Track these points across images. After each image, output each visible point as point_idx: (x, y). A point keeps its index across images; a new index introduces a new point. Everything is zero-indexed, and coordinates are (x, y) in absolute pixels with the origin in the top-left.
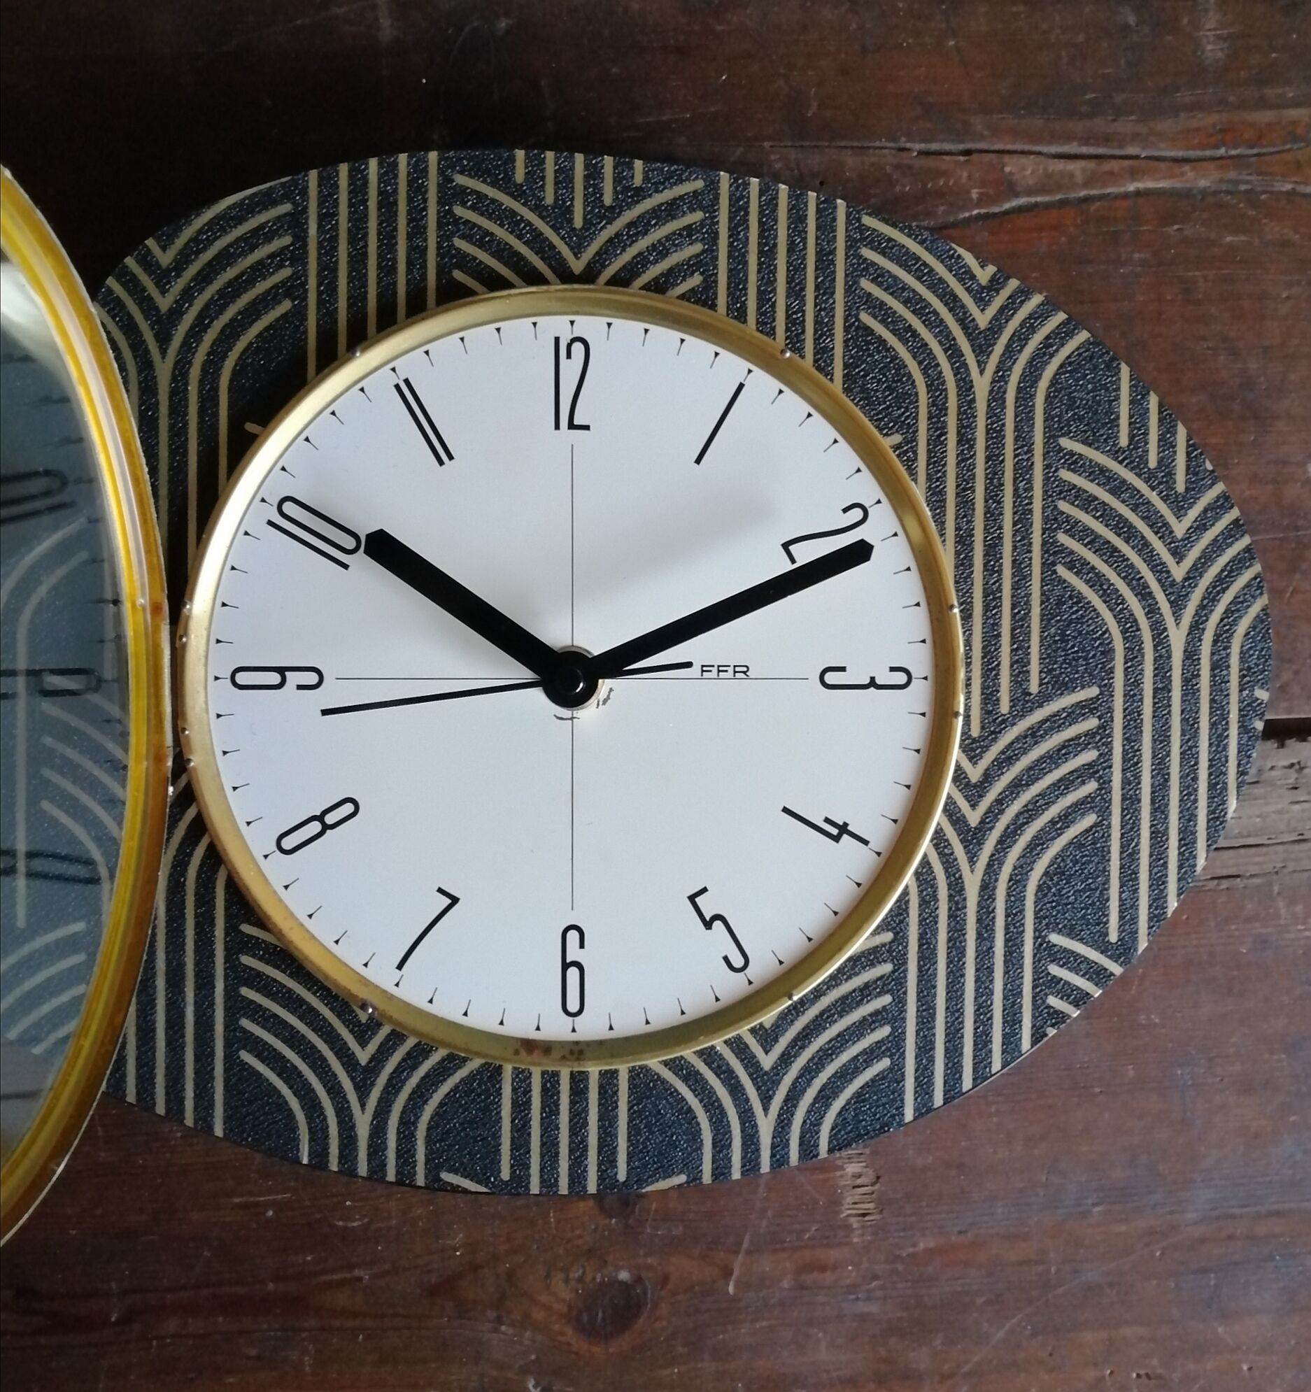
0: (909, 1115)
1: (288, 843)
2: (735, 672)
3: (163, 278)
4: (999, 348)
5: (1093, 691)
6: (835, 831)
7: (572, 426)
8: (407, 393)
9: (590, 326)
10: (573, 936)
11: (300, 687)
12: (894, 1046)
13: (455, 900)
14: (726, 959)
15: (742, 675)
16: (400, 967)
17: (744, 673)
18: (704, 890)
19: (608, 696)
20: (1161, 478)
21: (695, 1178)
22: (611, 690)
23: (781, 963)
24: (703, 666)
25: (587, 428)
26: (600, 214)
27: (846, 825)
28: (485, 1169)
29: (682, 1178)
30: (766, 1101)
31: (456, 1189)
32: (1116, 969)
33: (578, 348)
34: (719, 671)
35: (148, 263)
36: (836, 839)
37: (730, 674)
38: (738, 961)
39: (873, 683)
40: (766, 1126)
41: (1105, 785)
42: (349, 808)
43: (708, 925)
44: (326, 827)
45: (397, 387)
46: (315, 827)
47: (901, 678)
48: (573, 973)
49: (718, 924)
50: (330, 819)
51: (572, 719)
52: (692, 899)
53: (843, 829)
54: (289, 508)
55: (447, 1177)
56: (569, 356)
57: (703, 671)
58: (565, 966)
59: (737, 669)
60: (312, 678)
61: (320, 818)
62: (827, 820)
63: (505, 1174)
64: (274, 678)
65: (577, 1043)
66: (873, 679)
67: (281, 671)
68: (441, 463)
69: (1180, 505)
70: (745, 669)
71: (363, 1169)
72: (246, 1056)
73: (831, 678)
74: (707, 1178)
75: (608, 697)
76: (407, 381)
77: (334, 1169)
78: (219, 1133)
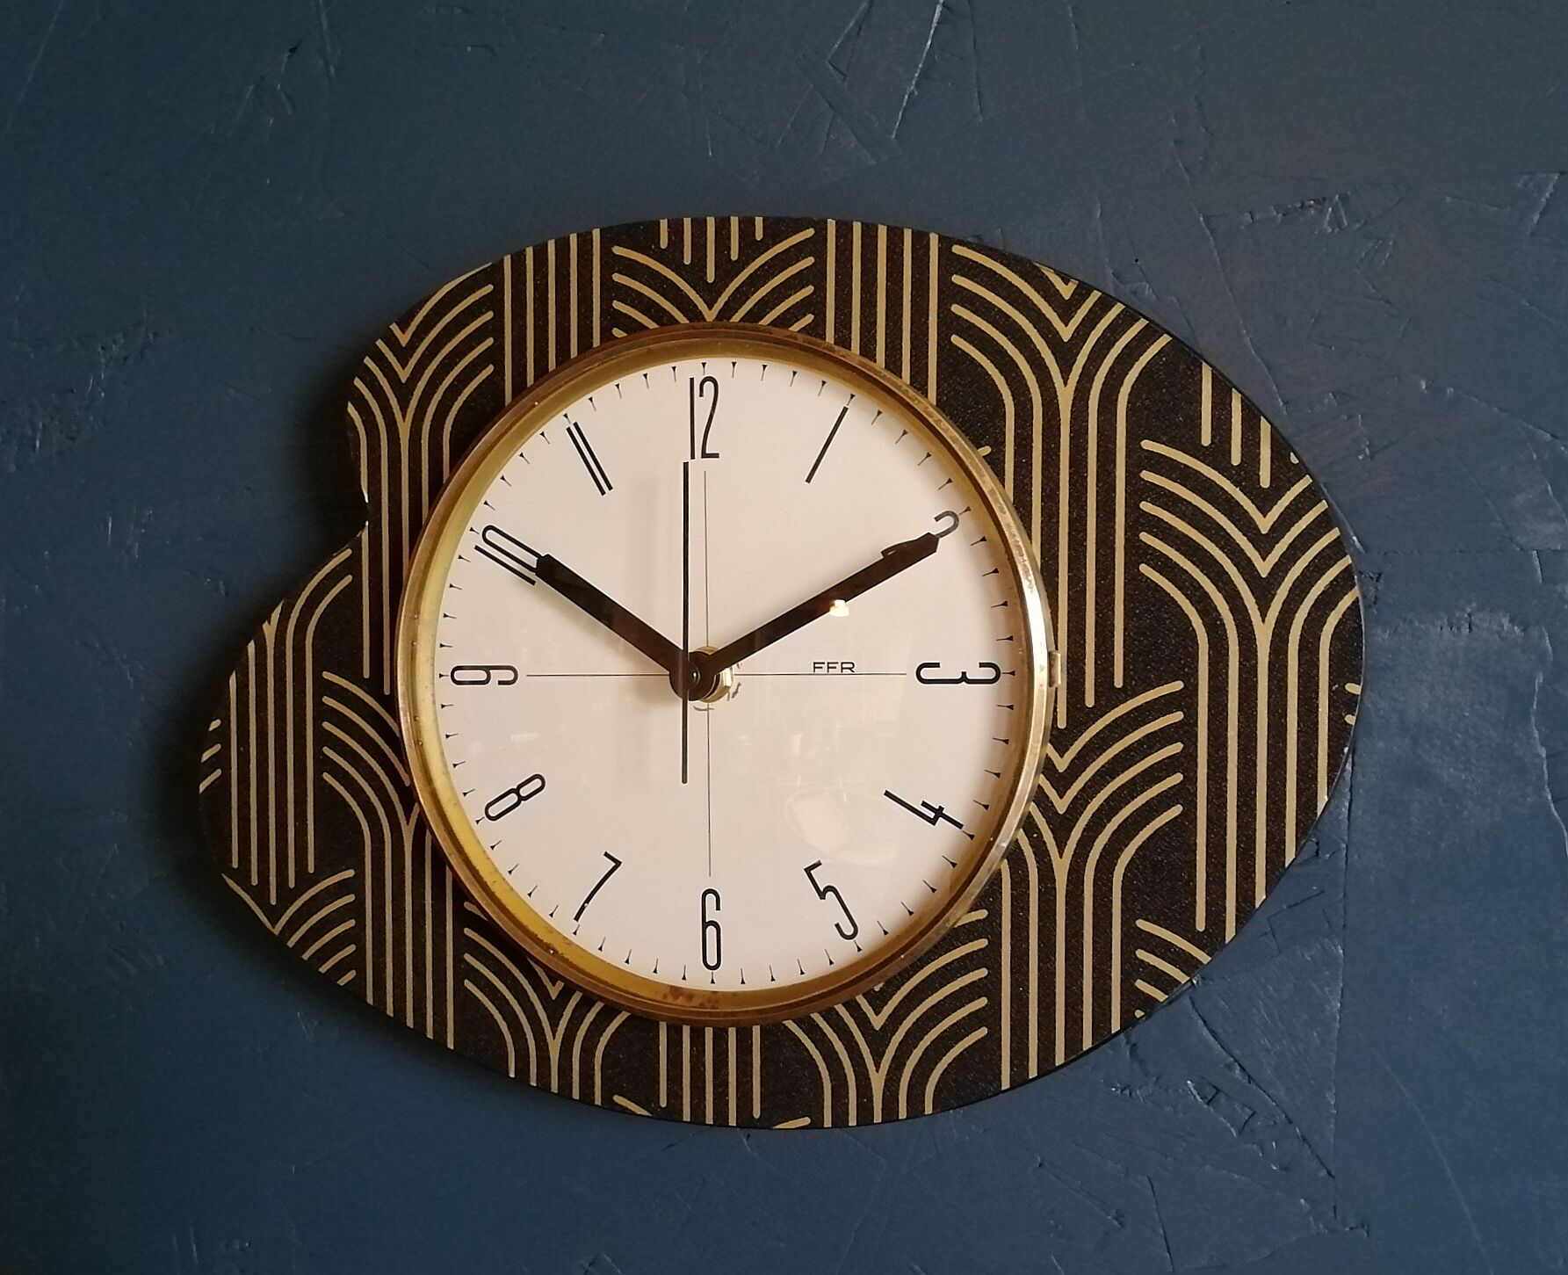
0: (1006, 1084)
1: (493, 811)
2: (842, 668)
3: (403, 355)
4: (1081, 359)
5: (1178, 686)
6: (932, 815)
7: (704, 455)
8: (576, 435)
9: (718, 366)
10: (710, 898)
11: (501, 683)
12: (990, 1017)
13: (618, 863)
14: (837, 926)
15: (849, 672)
16: (577, 918)
17: (850, 669)
18: (819, 864)
19: (737, 689)
20: (1245, 476)
21: (817, 1124)
22: (739, 685)
23: (886, 933)
24: (815, 663)
25: (716, 456)
26: (727, 270)
27: (941, 809)
28: (646, 1096)
29: (806, 1121)
30: (878, 1057)
31: (625, 1110)
32: (1204, 958)
33: (709, 386)
34: (828, 668)
35: (392, 342)
36: (933, 821)
37: (838, 670)
38: (849, 931)
39: (964, 678)
40: (878, 1081)
41: (1191, 779)
42: (537, 783)
43: (822, 895)
44: (521, 799)
45: (569, 430)
46: (513, 798)
47: (989, 673)
48: (711, 930)
49: (830, 894)
50: (524, 792)
51: (708, 710)
52: (808, 870)
53: (939, 812)
54: (491, 535)
55: (617, 1099)
56: (701, 395)
57: (815, 668)
58: (705, 925)
59: (844, 666)
60: (509, 675)
61: (516, 791)
62: (924, 804)
63: (663, 1104)
64: (482, 675)
65: (715, 992)
66: (964, 674)
67: (487, 669)
68: (603, 493)
69: (1264, 501)
70: (851, 666)
71: (555, 1088)
72: (469, 984)
73: (925, 673)
74: (828, 1123)
75: (736, 692)
76: (576, 425)
77: (534, 1084)
78: (451, 1046)
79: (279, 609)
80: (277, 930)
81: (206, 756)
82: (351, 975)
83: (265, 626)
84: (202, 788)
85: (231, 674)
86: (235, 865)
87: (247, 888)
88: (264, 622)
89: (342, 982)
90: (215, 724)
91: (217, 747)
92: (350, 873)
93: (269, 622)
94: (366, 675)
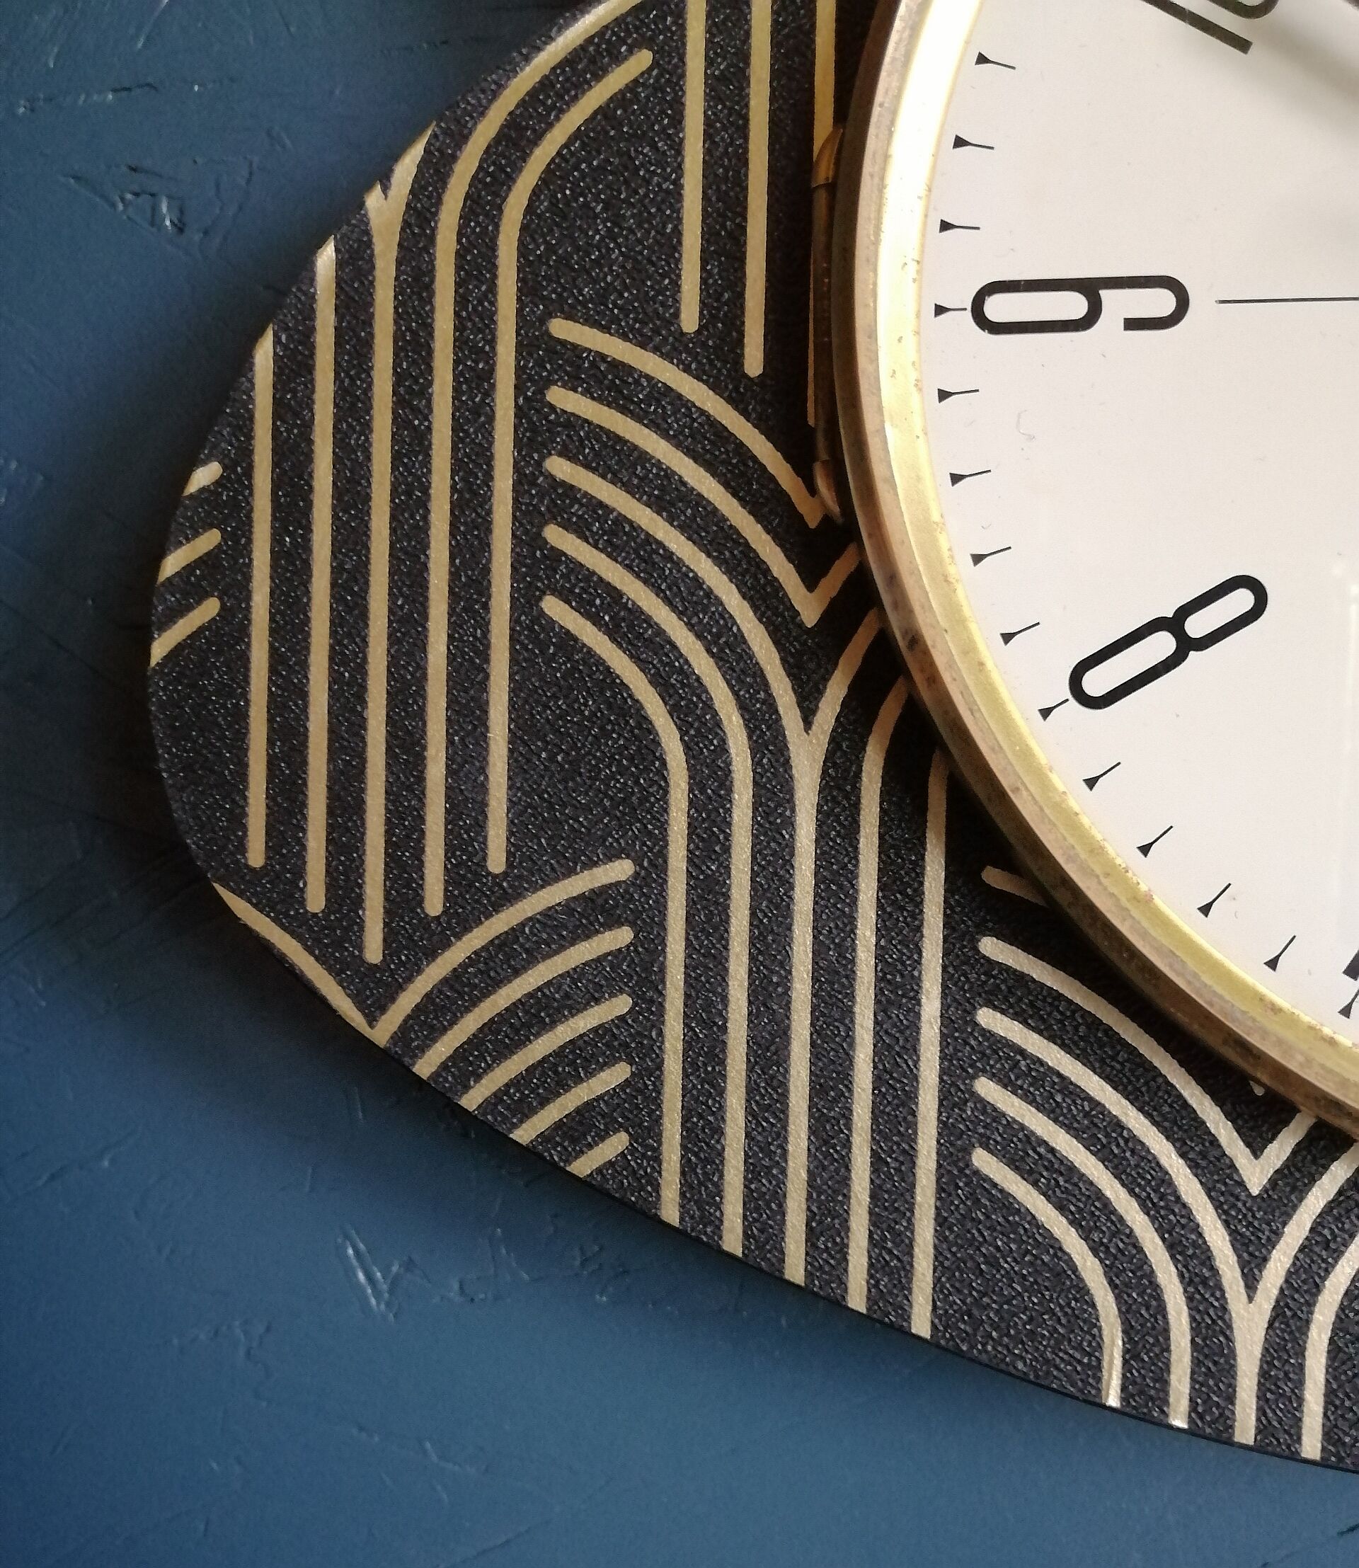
1: (1096, 683)
11: (1133, 324)
42: (1242, 600)
44: (1186, 646)
46: (1163, 644)
50: (1196, 626)
60: (1161, 303)
61: (1174, 624)
64: (1075, 305)
67: (1090, 288)
71: (1245, 1428)
72: (983, 1161)
77: (1180, 1422)
78: (921, 1324)
79: (416, 153)
80: (382, 1032)
81: (172, 564)
82: (616, 1144)
83: (374, 200)
84: (160, 649)
85: (260, 332)
86: (256, 855)
87: (297, 923)
88: (369, 187)
89: (583, 1166)
90: (204, 476)
91: (209, 540)
92: (621, 870)
93: (385, 189)
94: (690, 320)
